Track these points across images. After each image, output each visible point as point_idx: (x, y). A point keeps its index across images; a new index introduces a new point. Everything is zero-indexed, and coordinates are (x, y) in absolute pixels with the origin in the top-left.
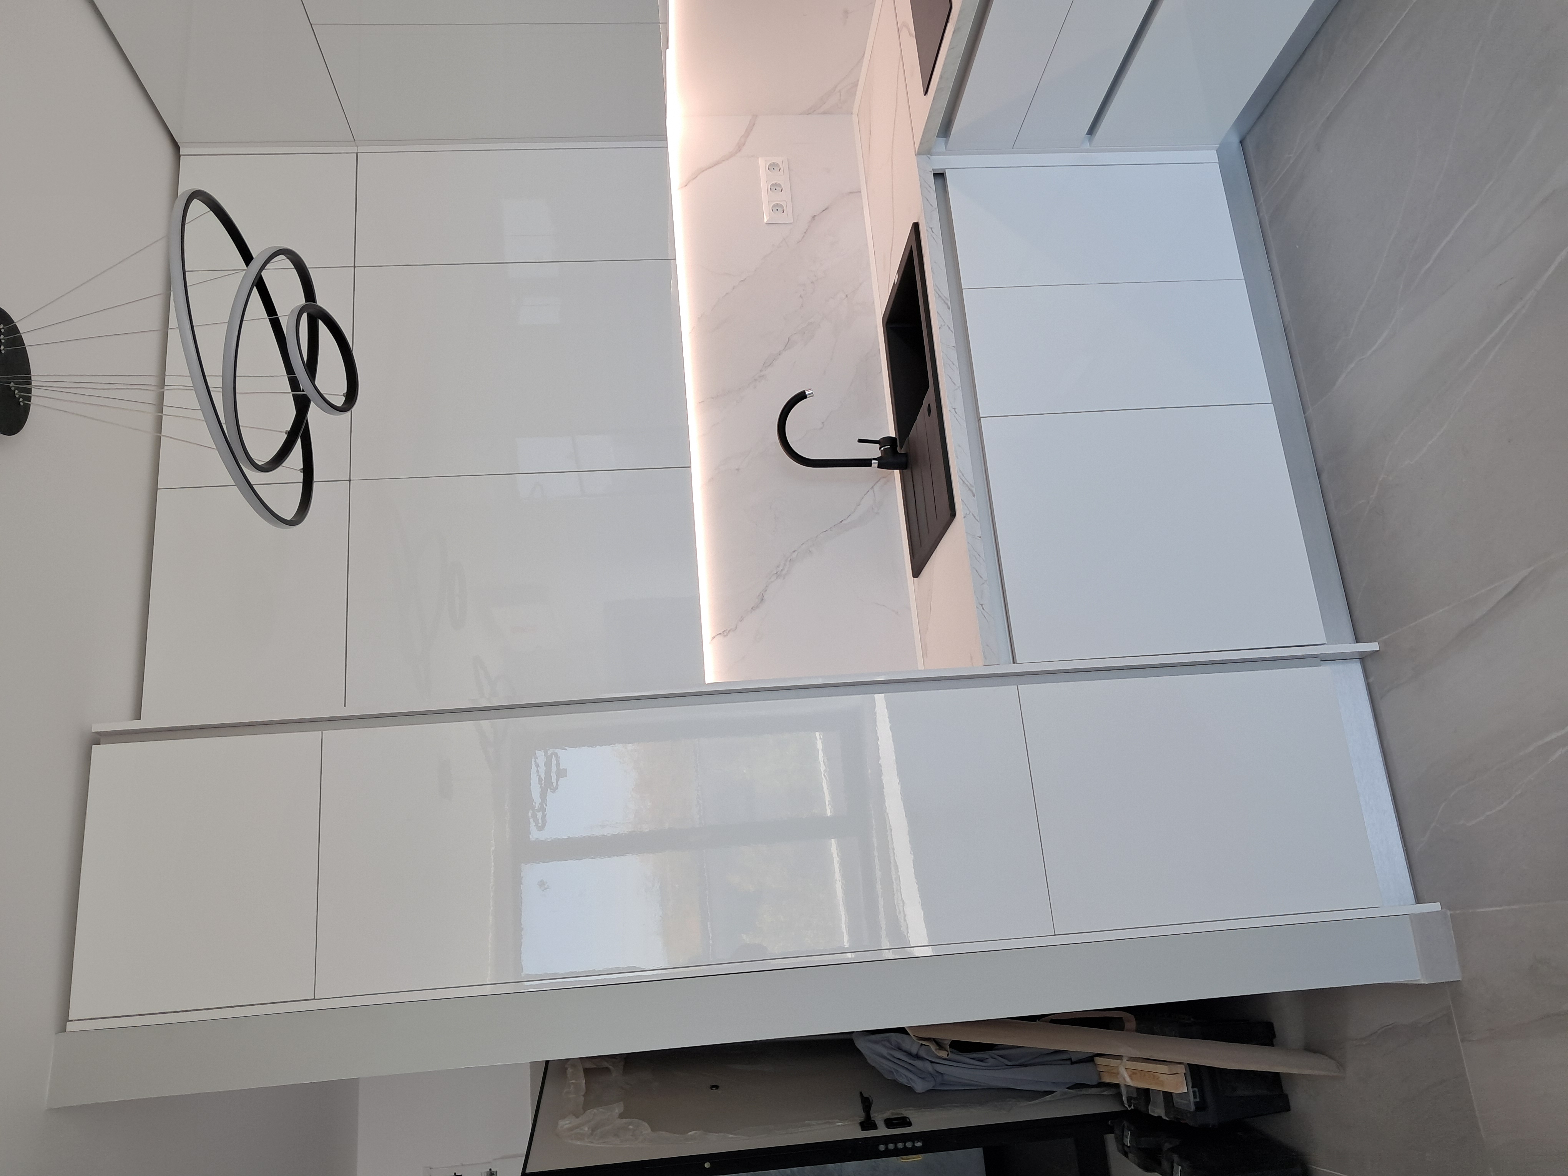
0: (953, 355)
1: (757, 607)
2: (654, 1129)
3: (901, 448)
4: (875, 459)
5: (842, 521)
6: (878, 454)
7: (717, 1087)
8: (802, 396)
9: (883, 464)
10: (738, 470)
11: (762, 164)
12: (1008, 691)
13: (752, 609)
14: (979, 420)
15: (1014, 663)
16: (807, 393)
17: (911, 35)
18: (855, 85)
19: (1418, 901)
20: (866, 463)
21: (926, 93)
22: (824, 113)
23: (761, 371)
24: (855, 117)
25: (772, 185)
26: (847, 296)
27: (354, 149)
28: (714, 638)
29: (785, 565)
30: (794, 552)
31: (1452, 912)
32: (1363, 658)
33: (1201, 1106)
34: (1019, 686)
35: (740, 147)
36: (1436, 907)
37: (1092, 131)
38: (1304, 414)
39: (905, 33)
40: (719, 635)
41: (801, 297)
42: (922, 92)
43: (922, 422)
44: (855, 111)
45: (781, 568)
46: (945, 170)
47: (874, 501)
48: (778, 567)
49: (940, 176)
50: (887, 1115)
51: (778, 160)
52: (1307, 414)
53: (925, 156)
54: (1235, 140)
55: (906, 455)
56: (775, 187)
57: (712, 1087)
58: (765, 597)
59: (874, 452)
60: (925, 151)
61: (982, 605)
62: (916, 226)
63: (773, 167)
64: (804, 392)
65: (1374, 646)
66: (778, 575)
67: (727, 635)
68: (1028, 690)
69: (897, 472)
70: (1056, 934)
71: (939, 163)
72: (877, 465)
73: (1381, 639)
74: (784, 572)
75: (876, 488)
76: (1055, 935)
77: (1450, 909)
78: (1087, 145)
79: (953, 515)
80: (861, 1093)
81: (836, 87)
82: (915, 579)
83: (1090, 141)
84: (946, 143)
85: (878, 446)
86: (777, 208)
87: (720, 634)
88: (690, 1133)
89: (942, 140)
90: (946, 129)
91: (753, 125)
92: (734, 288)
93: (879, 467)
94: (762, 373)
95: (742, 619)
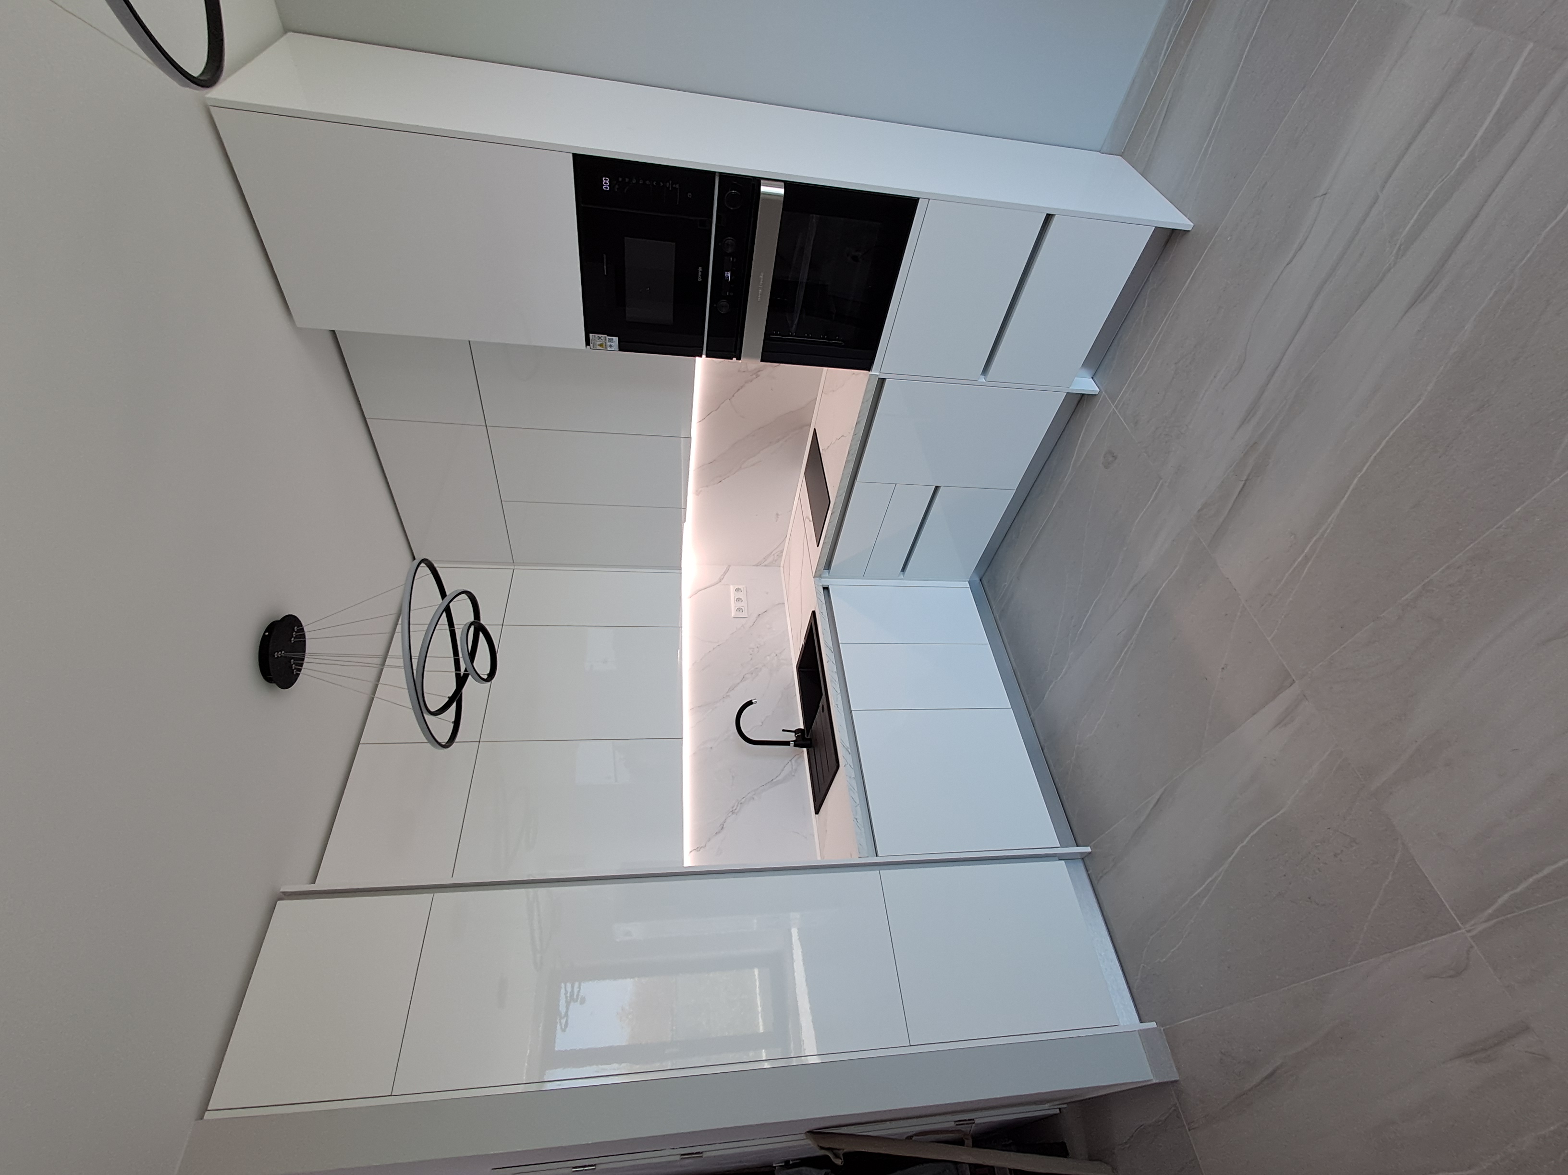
0: (836, 676)
1: (719, 832)
3: (807, 736)
4: (792, 741)
5: (772, 780)
6: (794, 739)
8: (750, 703)
9: (797, 744)
10: (711, 748)
11: (732, 589)
12: (874, 874)
13: (716, 832)
14: (851, 712)
15: (877, 856)
16: (753, 701)
17: (810, 521)
18: (782, 552)
19: (1141, 1021)
20: (787, 743)
21: (818, 546)
22: (765, 566)
23: (727, 693)
24: (782, 568)
25: (737, 599)
26: (776, 655)
27: (513, 567)
28: (691, 852)
29: (737, 806)
30: (743, 798)
31: (1164, 1028)
32: (1084, 857)
34: (881, 871)
35: (720, 580)
36: (1153, 1025)
37: (904, 569)
38: (1030, 716)
39: (807, 521)
41: (751, 654)
42: (816, 546)
43: (819, 716)
44: (782, 565)
45: (735, 808)
46: (828, 585)
47: (792, 768)
48: (733, 807)
49: (826, 589)
51: (739, 587)
52: (1031, 716)
53: (818, 579)
54: (978, 579)
55: (810, 739)
56: (738, 600)
58: (724, 826)
59: (792, 737)
60: (818, 575)
61: (856, 819)
62: (814, 613)
63: (737, 590)
64: (751, 701)
65: (1088, 849)
66: (733, 812)
67: (700, 850)
68: (886, 873)
69: (805, 750)
70: (911, 1044)
71: (826, 582)
72: (793, 745)
73: (1092, 844)
74: (737, 810)
75: (793, 761)
76: (911, 1046)
77: (1163, 1027)
78: (902, 577)
79: (838, 767)
81: (772, 553)
82: (817, 815)
83: (903, 575)
84: (829, 573)
85: (793, 734)
86: (739, 610)
87: (695, 850)
89: (826, 571)
90: (828, 566)
91: (728, 570)
92: (714, 649)
93: (795, 746)
94: (728, 694)
95: (709, 840)
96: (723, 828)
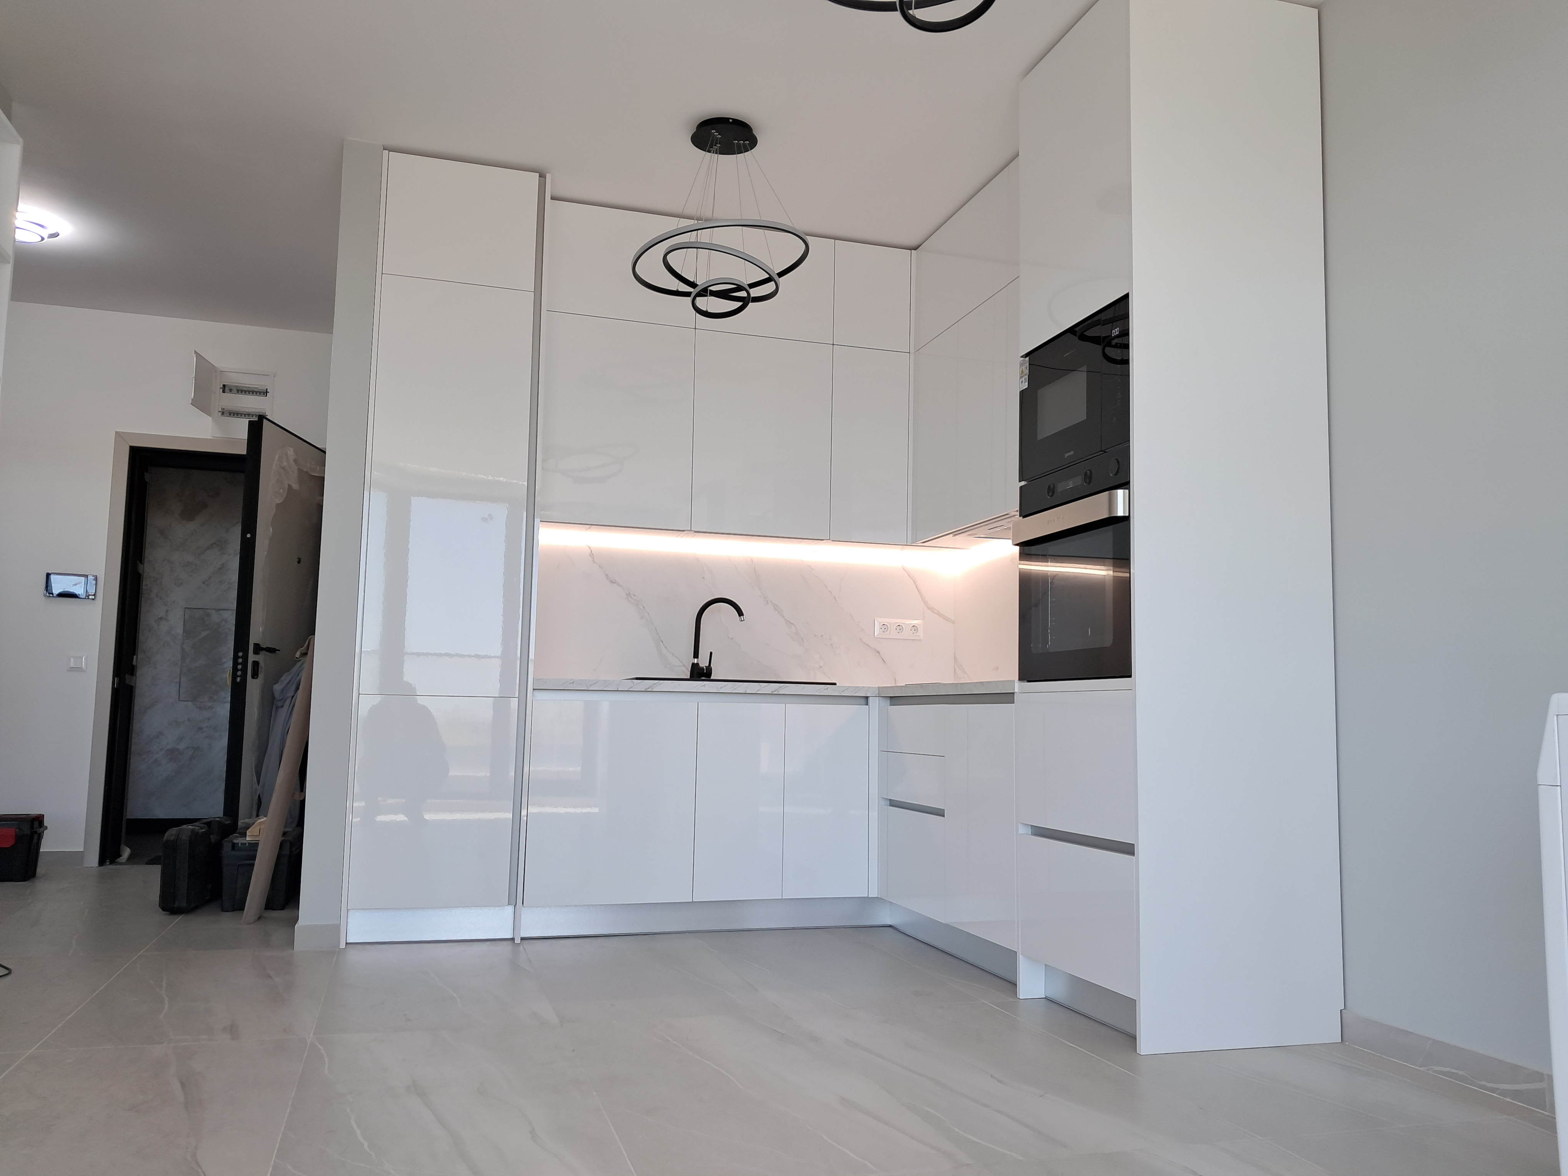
1: (607, 578)
2: (278, 505)
4: (697, 660)
5: (662, 642)
7: (299, 562)
8: (740, 613)
9: (695, 667)
10: (704, 578)
11: (917, 622)
13: (607, 575)
15: (533, 690)
16: (742, 617)
19: (348, 944)
20: (696, 655)
25: (902, 627)
26: (821, 667)
27: (912, 351)
28: (590, 548)
29: (636, 600)
30: (644, 607)
33: (234, 846)
35: (931, 609)
40: (590, 551)
41: (822, 636)
45: (633, 597)
46: (870, 703)
47: (675, 666)
48: (634, 595)
49: (865, 700)
50: (262, 664)
51: (920, 633)
56: (901, 629)
57: (300, 559)
58: (614, 584)
59: (703, 662)
63: (915, 629)
66: (629, 595)
70: (360, 695)
71: (874, 700)
72: (693, 661)
74: (630, 598)
78: (882, 799)
80: (279, 650)
84: (885, 701)
85: (707, 665)
86: (885, 628)
88: (271, 528)
89: (886, 698)
91: (947, 619)
92: (830, 592)
93: (693, 664)
94: (769, 603)
95: (601, 567)
96: (612, 582)
